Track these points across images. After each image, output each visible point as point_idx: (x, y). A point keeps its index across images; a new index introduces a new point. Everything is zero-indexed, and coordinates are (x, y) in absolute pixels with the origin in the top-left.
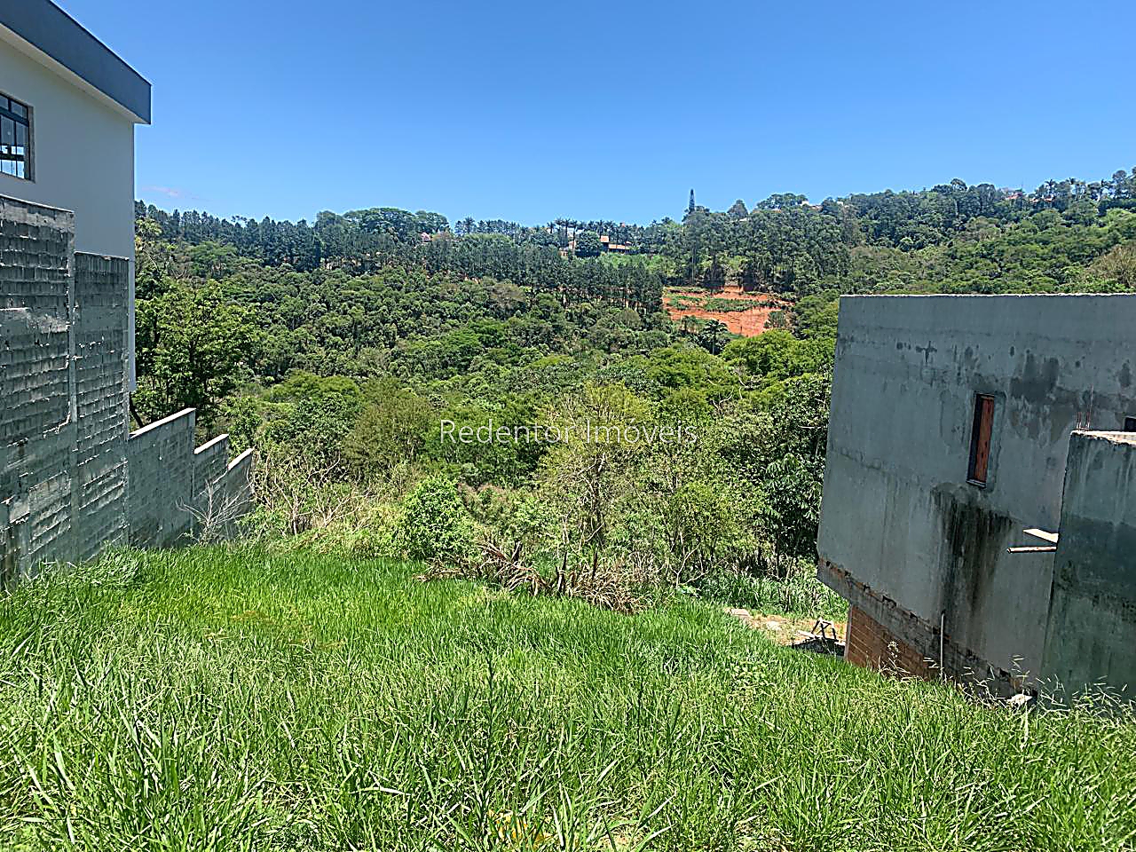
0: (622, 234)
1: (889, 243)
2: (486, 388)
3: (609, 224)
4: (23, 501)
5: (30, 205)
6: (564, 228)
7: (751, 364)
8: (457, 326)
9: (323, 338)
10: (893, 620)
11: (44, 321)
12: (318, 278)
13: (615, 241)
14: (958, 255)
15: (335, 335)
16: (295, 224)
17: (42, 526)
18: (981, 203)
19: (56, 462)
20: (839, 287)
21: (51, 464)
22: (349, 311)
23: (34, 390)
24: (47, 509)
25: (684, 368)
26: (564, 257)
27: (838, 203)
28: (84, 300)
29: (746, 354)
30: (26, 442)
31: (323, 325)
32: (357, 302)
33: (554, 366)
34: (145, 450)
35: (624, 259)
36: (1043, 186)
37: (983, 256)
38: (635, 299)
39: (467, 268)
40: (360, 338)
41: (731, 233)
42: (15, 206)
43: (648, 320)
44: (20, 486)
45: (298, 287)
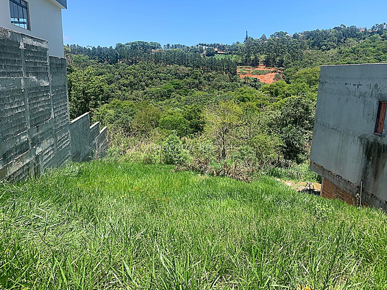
0: (222, 48)
1: (317, 49)
2: (178, 104)
3: (218, 44)
4: (39, 147)
5: (34, 38)
6: (202, 46)
7: (271, 93)
8: (166, 83)
9: (120, 88)
10: (341, 183)
11: (41, 82)
12: (117, 66)
13: (220, 50)
14: (342, 52)
15: (124, 87)
16: (108, 48)
17: (46, 155)
18: (351, 33)
19: (48, 132)
20: (299, 65)
21: (47, 133)
22: (129, 78)
23: (40, 107)
24: (47, 149)
25: (248, 95)
26: (202, 57)
27: (299, 34)
28: (53, 74)
29: (270, 90)
30: (39, 126)
31: (120, 83)
32: (131, 74)
33: (200, 95)
34: (75, 128)
35: (223, 57)
36: (374, 26)
37: (352, 52)
38: (227, 71)
39: (168, 61)
40: (133, 87)
41: (261, 46)
42: (29, 38)
43: (232, 78)
44: (38, 141)
45: (110, 70)
